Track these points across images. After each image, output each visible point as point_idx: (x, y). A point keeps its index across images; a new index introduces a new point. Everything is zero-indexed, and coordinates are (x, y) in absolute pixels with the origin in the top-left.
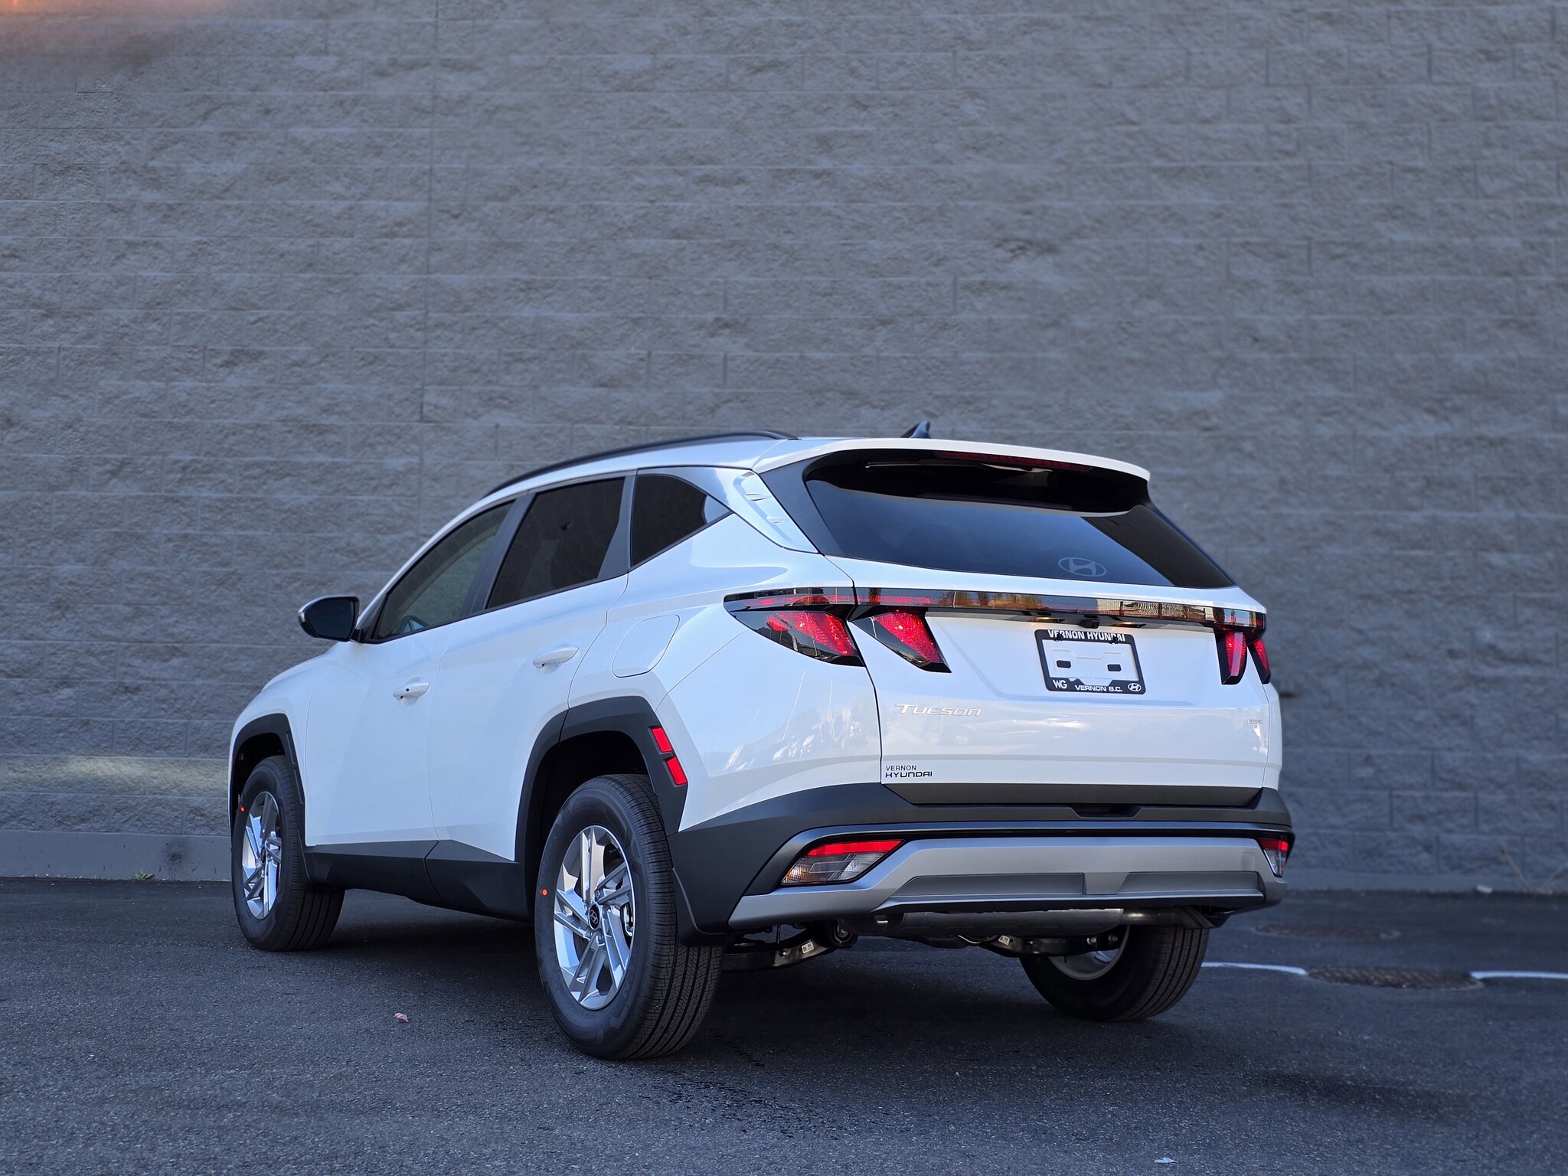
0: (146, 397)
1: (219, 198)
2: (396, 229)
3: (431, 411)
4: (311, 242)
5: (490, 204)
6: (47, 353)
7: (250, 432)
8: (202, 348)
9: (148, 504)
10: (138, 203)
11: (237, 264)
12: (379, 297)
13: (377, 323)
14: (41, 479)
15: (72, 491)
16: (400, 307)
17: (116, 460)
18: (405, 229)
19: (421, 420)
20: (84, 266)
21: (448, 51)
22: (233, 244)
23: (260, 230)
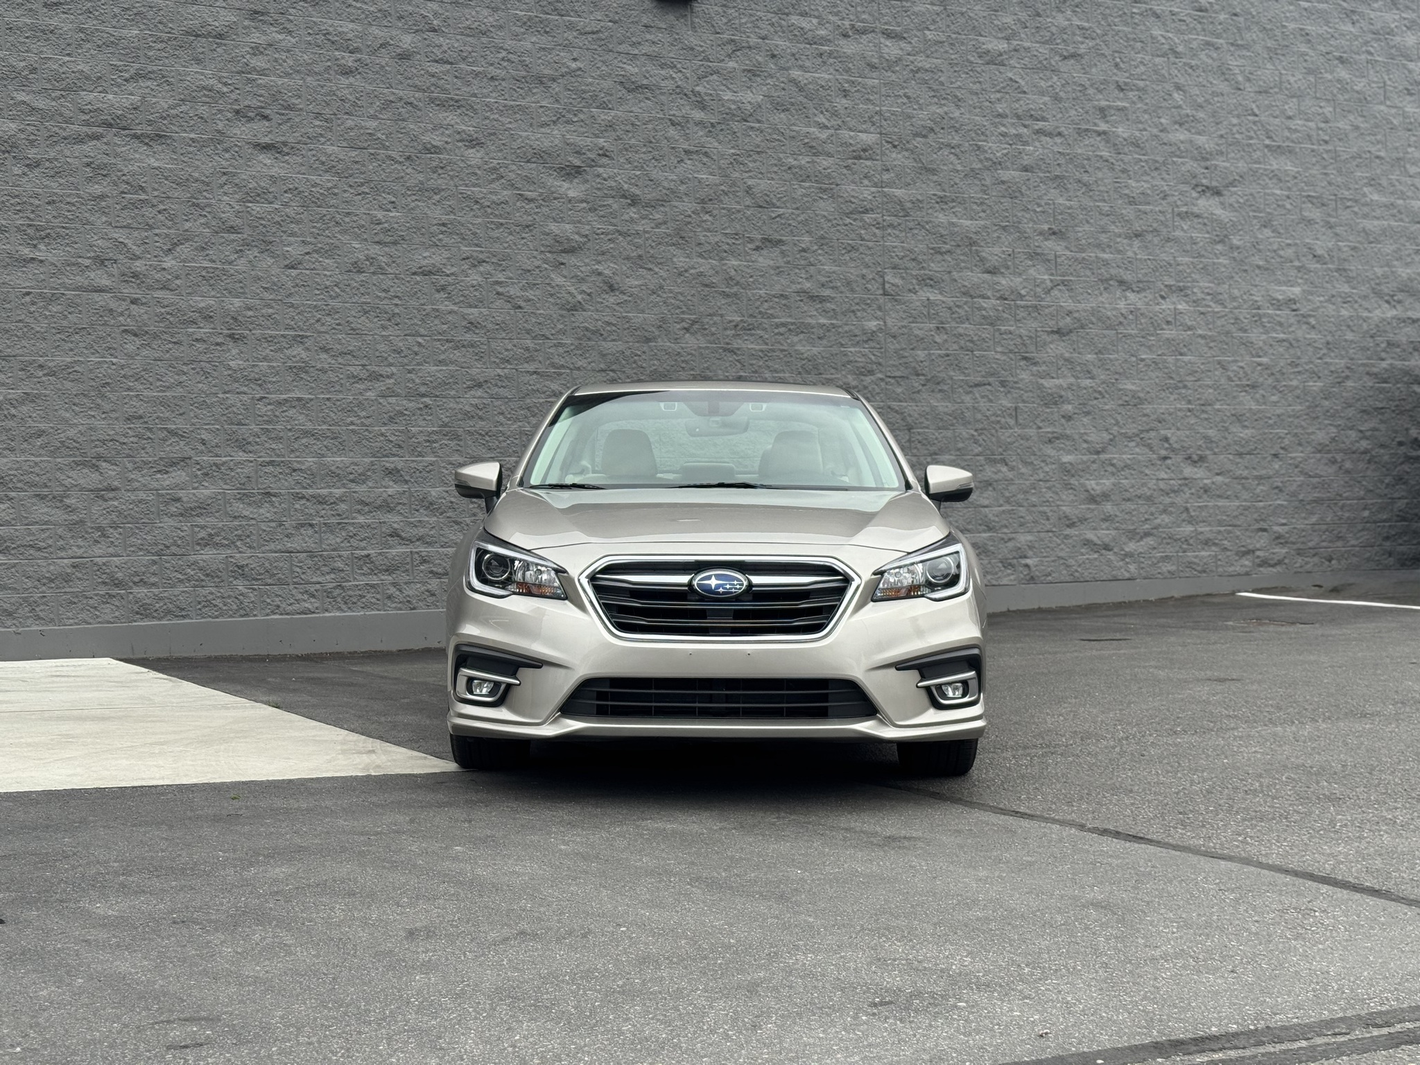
0: (708, 272)
1: (745, 121)
2: (862, 153)
3: (889, 287)
4: (808, 159)
5: (918, 139)
6: (634, 234)
7: (777, 300)
8: (741, 236)
10: (690, 119)
12: (853, 203)
13: (852, 222)
14: (639, 333)
15: (660, 343)
16: (866, 211)
17: (689, 319)
18: (867, 154)
19: (884, 294)
20: (655, 167)
21: (886, 23)
22: (756, 157)
23: (774, 148)
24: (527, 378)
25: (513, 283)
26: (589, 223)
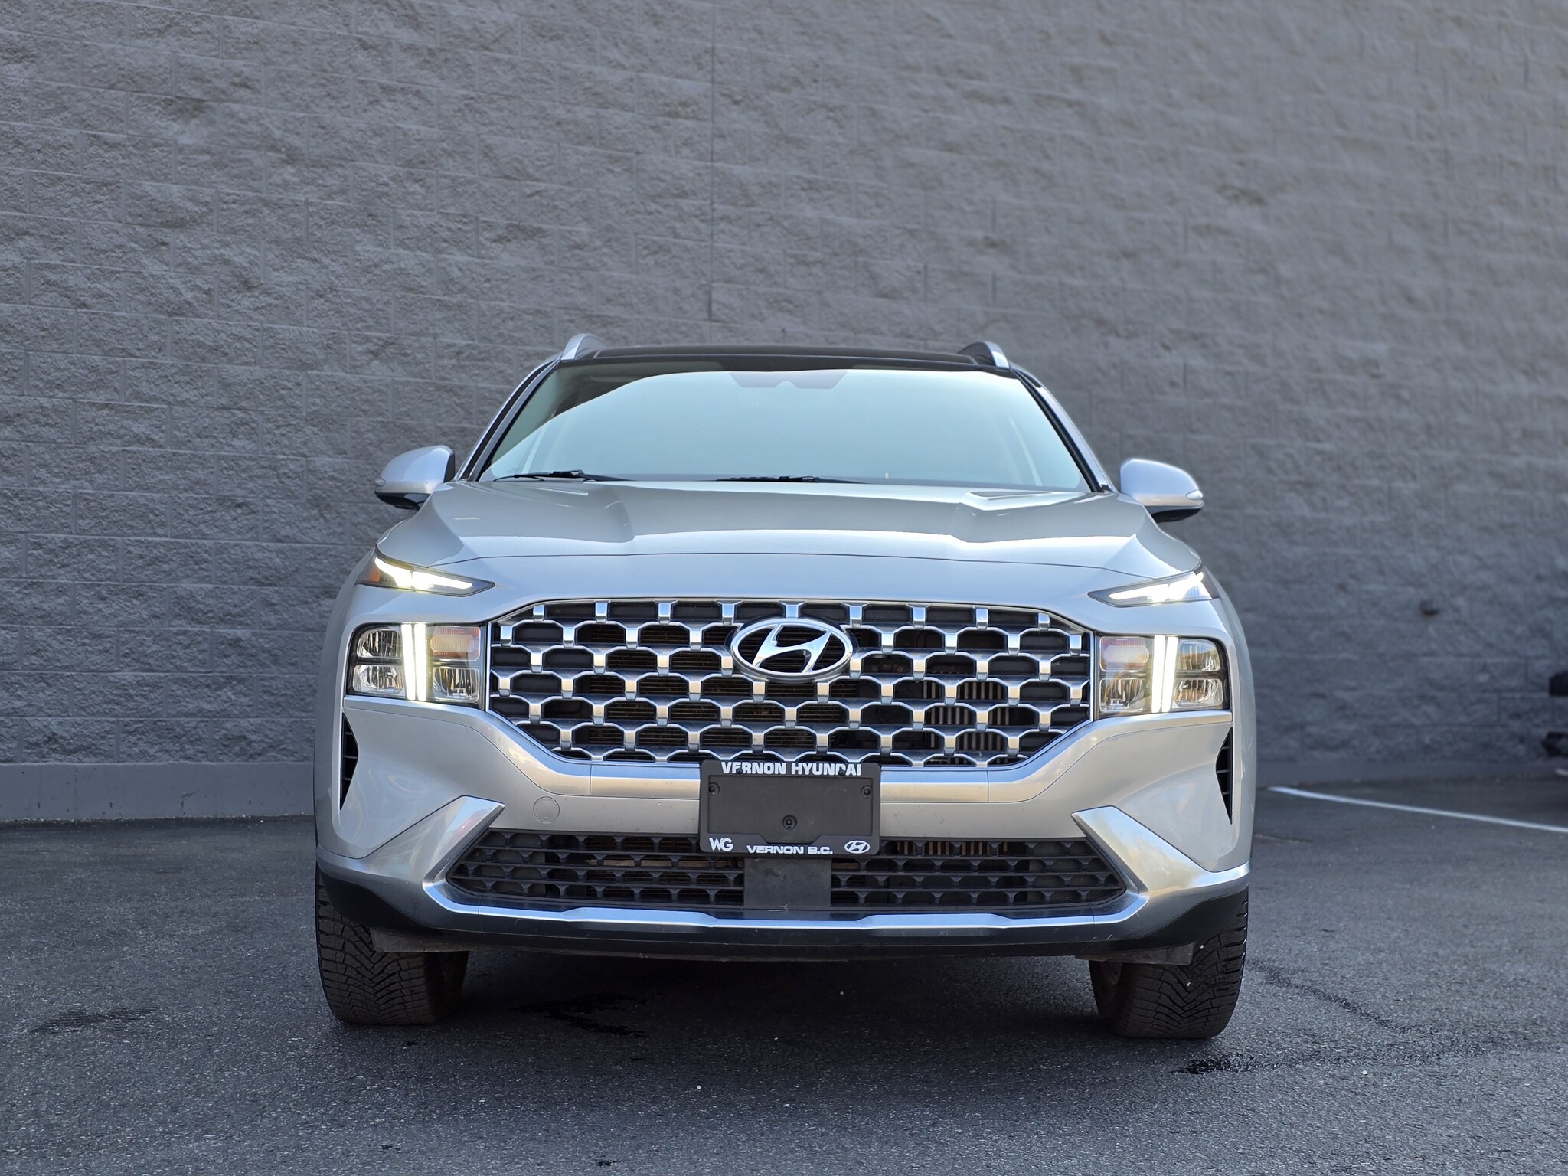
0: (413, 269)
1: (486, 49)
2: (680, 109)
3: (719, 309)
4: (589, 111)
5: (775, 94)
6: (290, 206)
7: (530, 318)
8: (473, 219)
9: (416, 391)
10: (393, 41)
11: (510, 127)
12: (663, 181)
13: (660, 209)
14: (290, 354)
15: (327, 371)
16: (684, 195)
17: (379, 339)
18: (688, 110)
19: (709, 318)
20: (330, 107)
22: (504, 103)
23: (533, 92)
24: (92, 413)
25: (75, 269)
26: (211, 184)
